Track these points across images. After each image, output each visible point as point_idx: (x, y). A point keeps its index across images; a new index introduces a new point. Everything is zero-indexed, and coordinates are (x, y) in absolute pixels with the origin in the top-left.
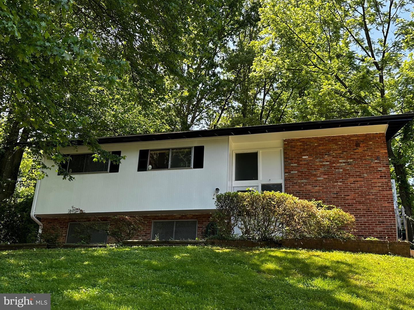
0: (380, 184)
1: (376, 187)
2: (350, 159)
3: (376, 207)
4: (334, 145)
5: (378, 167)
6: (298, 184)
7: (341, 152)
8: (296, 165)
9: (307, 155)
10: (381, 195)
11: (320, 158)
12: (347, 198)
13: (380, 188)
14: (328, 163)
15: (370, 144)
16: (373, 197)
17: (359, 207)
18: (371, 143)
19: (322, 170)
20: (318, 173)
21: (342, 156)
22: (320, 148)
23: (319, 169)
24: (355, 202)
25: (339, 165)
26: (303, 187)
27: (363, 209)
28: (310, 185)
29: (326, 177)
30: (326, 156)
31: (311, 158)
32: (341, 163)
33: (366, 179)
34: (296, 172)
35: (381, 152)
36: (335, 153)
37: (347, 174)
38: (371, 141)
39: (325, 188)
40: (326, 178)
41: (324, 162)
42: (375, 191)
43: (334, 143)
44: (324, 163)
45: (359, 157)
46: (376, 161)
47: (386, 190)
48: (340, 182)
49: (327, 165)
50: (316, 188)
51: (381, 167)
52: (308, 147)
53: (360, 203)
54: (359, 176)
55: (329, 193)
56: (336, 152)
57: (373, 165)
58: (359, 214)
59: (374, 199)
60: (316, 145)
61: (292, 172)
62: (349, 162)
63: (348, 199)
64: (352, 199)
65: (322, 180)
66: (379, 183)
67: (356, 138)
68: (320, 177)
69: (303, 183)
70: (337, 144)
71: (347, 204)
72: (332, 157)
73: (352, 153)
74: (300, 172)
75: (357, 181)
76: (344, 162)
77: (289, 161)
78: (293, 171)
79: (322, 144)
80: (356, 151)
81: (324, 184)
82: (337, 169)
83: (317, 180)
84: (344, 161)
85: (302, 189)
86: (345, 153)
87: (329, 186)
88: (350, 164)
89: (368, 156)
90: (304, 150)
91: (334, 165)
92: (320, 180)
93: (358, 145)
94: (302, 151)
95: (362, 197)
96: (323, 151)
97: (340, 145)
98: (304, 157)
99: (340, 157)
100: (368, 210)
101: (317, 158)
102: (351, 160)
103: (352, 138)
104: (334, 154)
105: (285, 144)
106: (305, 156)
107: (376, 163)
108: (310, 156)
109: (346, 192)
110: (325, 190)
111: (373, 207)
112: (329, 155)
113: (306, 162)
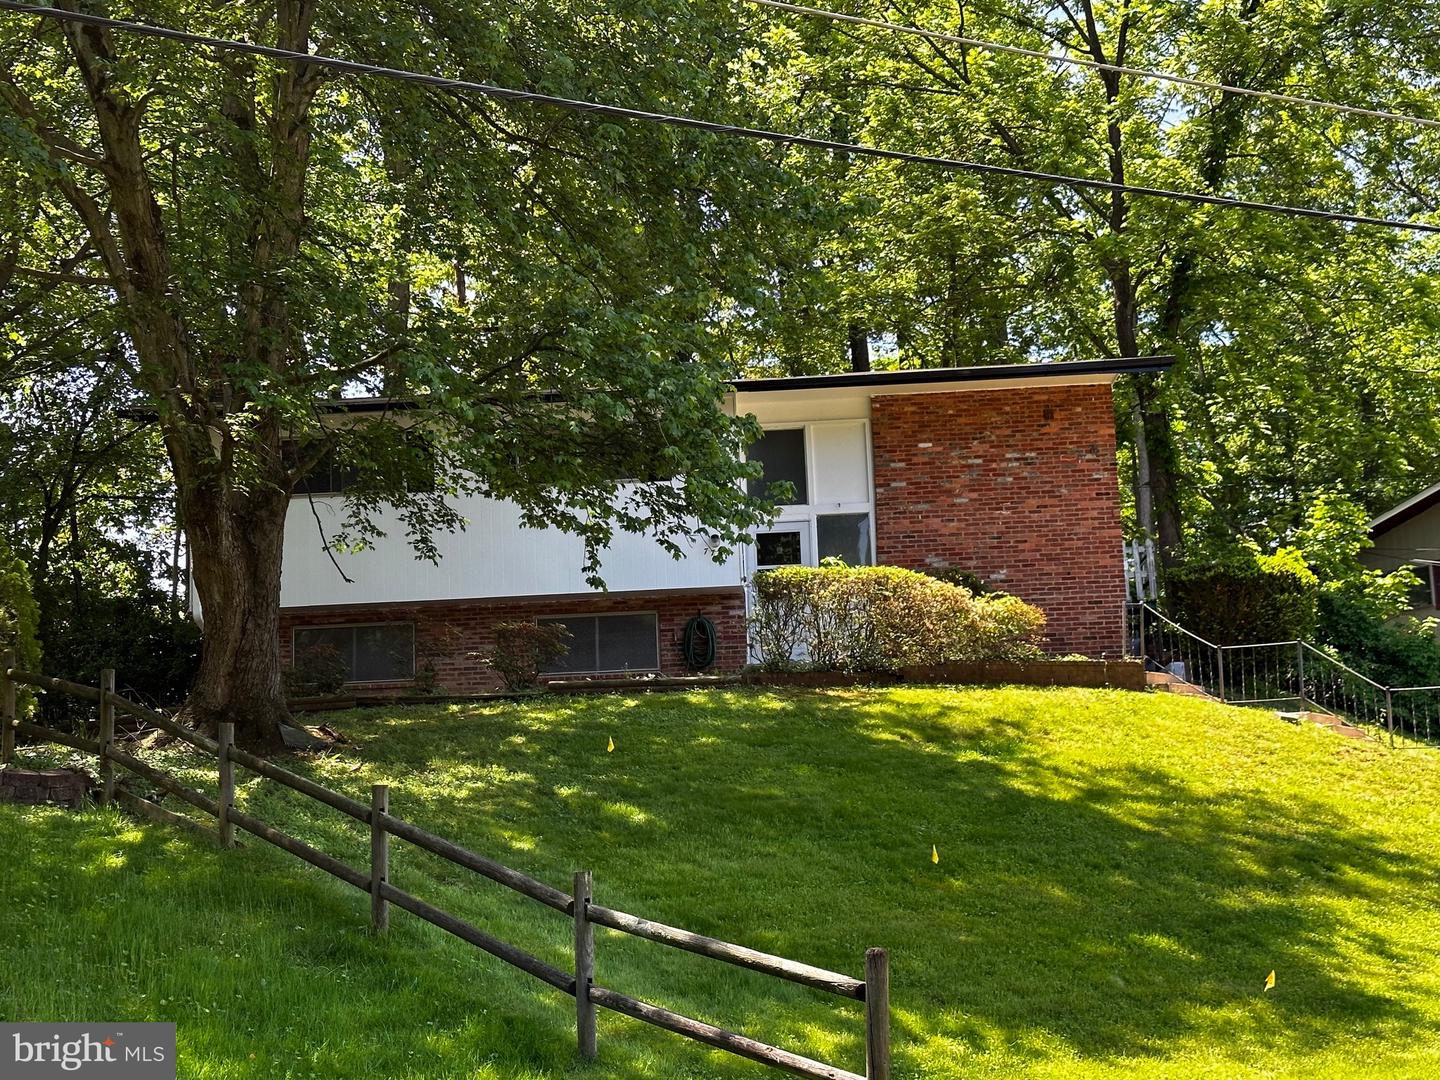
0: (1095, 514)
1: (1086, 519)
2: (1031, 450)
3: (1084, 568)
4: (994, 414)
5: (1093, 470)
6: (908, 515)
7: (1008, 432)
8: (902, 465)
9: (930, 441)
10: (1097, 538)
11: (962, 448)
12: (1021, 546)
14: (980, 461)
15: (1077, 413)
16: (1080, 544)
17: (1047, 569)
18: (1079, 409)
19: (965, 478)
20: (956, 486)
21: (1011, 442)
22: (960, 420)
23: (958, 477)
24: (1038, 557)
25: (1004, 465)
26: (921, 522)
27: (1056, 574)
28: (938, 517)
29: (975, 495)
30: (975, 442)
31: (940, 449)
32: (1010, 460)
33: (1066, 500)
34: (904, 484)
35: (1102, 432)
36: (997, 436)
37: (1023, 488)
38: (1079, 405)
39: (972, 525)
40: (975, 500)
41: (970, 458)
42: (1082, 531)
43: (994, 409)
44: (970, 461)
45: (1051, 446)
46: (1089, 456)
47: (1109, 528)
48: (1007, 509)
49: (978, 465)
50: (952, 524)
51: (1099, 470)
52: (933, 417)
53: (1050, 559)
54: (1050, 493)
55: (980, 535)
56: (998, 432)
57: (1081, 465)
58: (1046, 584)
59: (1081, 548)
60: (951, 412)
61: (893, 485)
62: (1026, 459)
63: (1024, 551)
64: (1033, 551)
65: (966, 504)
66: (1093, 509)
67: (1045, 397)
68: (959, 496)
69: (921, 512)
70: (1001, 412)
71: (1020, 561)
72: (988, 445)
73: (1035, 435)
74: (912, 484)
75: (1046, 507)
76: (1017, 459)
77: (887, 455)
78: (895, 480)
79: (965, 410)
80: (1044, 430)
81: (970, 515)
82: (999, 475)
83: (954, 505)
84: (1016, 455)
85: (918, 527)
86: (1018, 436)
87: (980, 519)
88: (1029, 464)
89: (1071, 443)
90: (923, 426)
91: (994, 465)
92: (960, 505)
93: (1048, 415)
94: (917, 428)
95: (1055, 545)
96: (968, 429)
97: (1007, 413)
98: (921, 445)
99: (1007, 446)
100: (1067, 576)
101: (952, 447)
102: (1033, 454)
103: (1036, 398)
104: (993, 438)
105: (874, 410)
106: (925, 441)
107: (1088, 461)
108: (937, 441)
109: (1021, 532)
110: (972, 529)
111: (1079, 568)
112: (982, 441)
113: (926, 459)
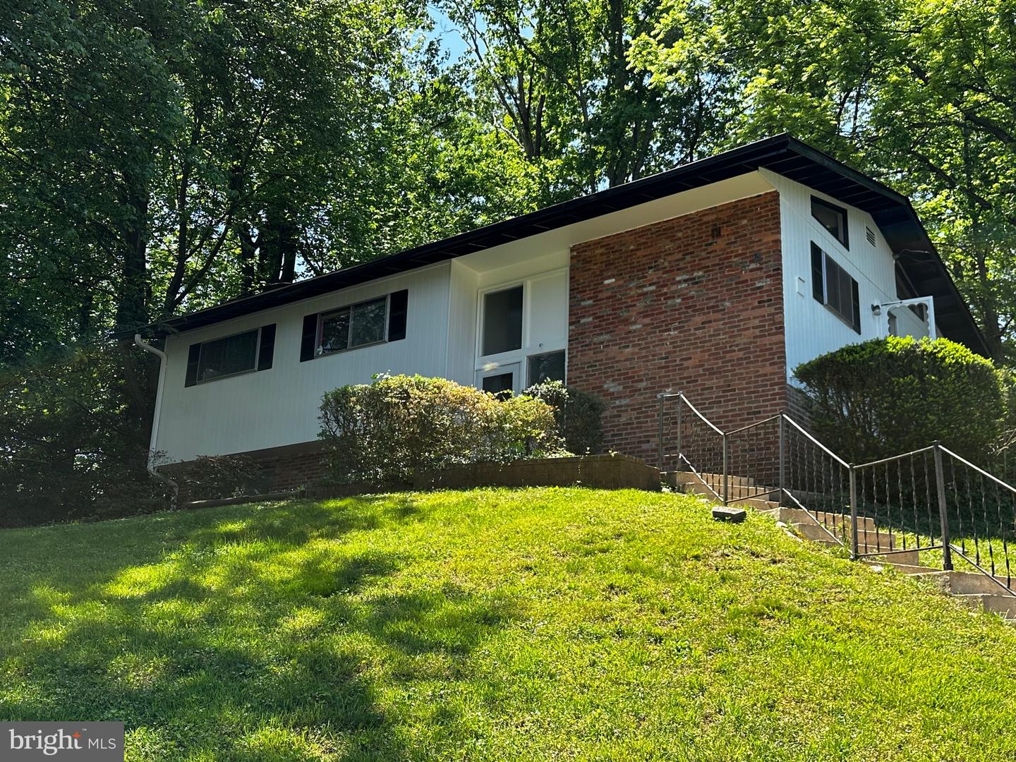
0: (757, 322)
1: (748, 329)
2: (699, 270)
3: (744, 379)
4: (668, 241)
5: (756, 279)
6: (593, 346)
7: (680, 256)
8: (590, 302)
9: (613, 276)
10: (757, 347)
11: (639, 279)
12: (686, 364)
13: (757, 332)
14: (653, 288)
15: (742, 227)
16: (741, 354)
17: (708, 384)
18: (745, 222)
19: (640, 305)
20: (633, 314)
21: (682, 265)
22: (639, 253)
23: (635, 305)
24: (701, 372)
25: (674, 288)
26: (602, 352)
27: (717, 387)
28: (616, 345)
29: (647, 320)
30: (651, 271)
31: (621, 282)
32: (680, 282)
33: (728, 313)
34: (590, 319)
35: (765, 240)
36: (670, 262)
37: (691, 307)
38: (745, 218)
39: (645, 348)
40: (648, 325)
41: (645, 286)
42: (745, 340)
43: (668, 238)
44: (645, 289)
45: (717, 262)
46: (753, 266)
47: (769, 335)
48: (675, 329)
49: (652, 292)
50: (627, 350)
51: (762, 278)
52: (617, 255)
53: (712, 372)
54: (714, 308)
55: (651, 358)
56: (670, 258)
57: (745, 275)
58: (707, 399)
59: (742, 359)
60: (632, 247)
61: (583, 321)
62: (694, 279)
63: (688, 368)
64: (696, 367)
65: (640, 330)
66: (755, 318)
67: (714, 217)
68: (635, 323)
69: (602, 343)
70: (673, 239)
71: (684, 378)
72: (661, 272)
73: (703, 254)
74: (597, 318)
75: (710, 322)
76: (685, 281)
77: (579, 296)
78: (584, 317)
79: (644, 243)
80: (710, 249)
81: (643, 339)
82: (669, 298)
83: (630, 332)
84: (686, 277)
85: (600, 356)
86: (688, 258)
87: (651, 342)
88: (696, 283)
89: (736, 256)
90: (609, 264)
91: (665, 290)
92: (635, 331)
93: (716, 233)
94: (604, 268)
95: (717, 359)
96: (644, 260)
97: (680, 239)
98: (606, 282)
99: (678, 270)
100: (728, 388)
101: (631, 279)
102: (701, 273)
103: (705, 219)
104: (666, 264)
105: (572, 258)
106: (609, 278)
107: (752, 270)
108: (618, 276)
109: (685, 350)
110: (644, 353)
111: (739, 379)
112: (656, 268)
113: (609, 294)
